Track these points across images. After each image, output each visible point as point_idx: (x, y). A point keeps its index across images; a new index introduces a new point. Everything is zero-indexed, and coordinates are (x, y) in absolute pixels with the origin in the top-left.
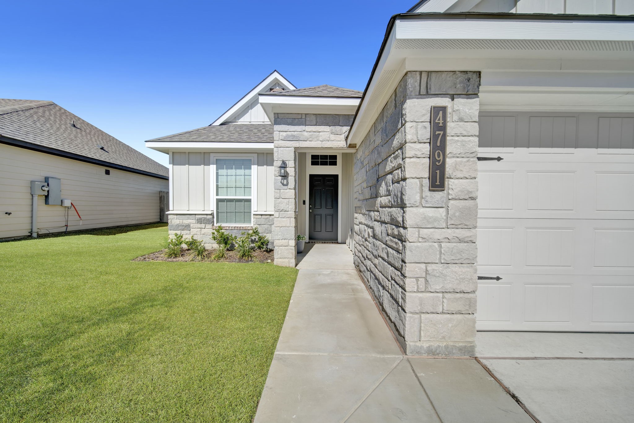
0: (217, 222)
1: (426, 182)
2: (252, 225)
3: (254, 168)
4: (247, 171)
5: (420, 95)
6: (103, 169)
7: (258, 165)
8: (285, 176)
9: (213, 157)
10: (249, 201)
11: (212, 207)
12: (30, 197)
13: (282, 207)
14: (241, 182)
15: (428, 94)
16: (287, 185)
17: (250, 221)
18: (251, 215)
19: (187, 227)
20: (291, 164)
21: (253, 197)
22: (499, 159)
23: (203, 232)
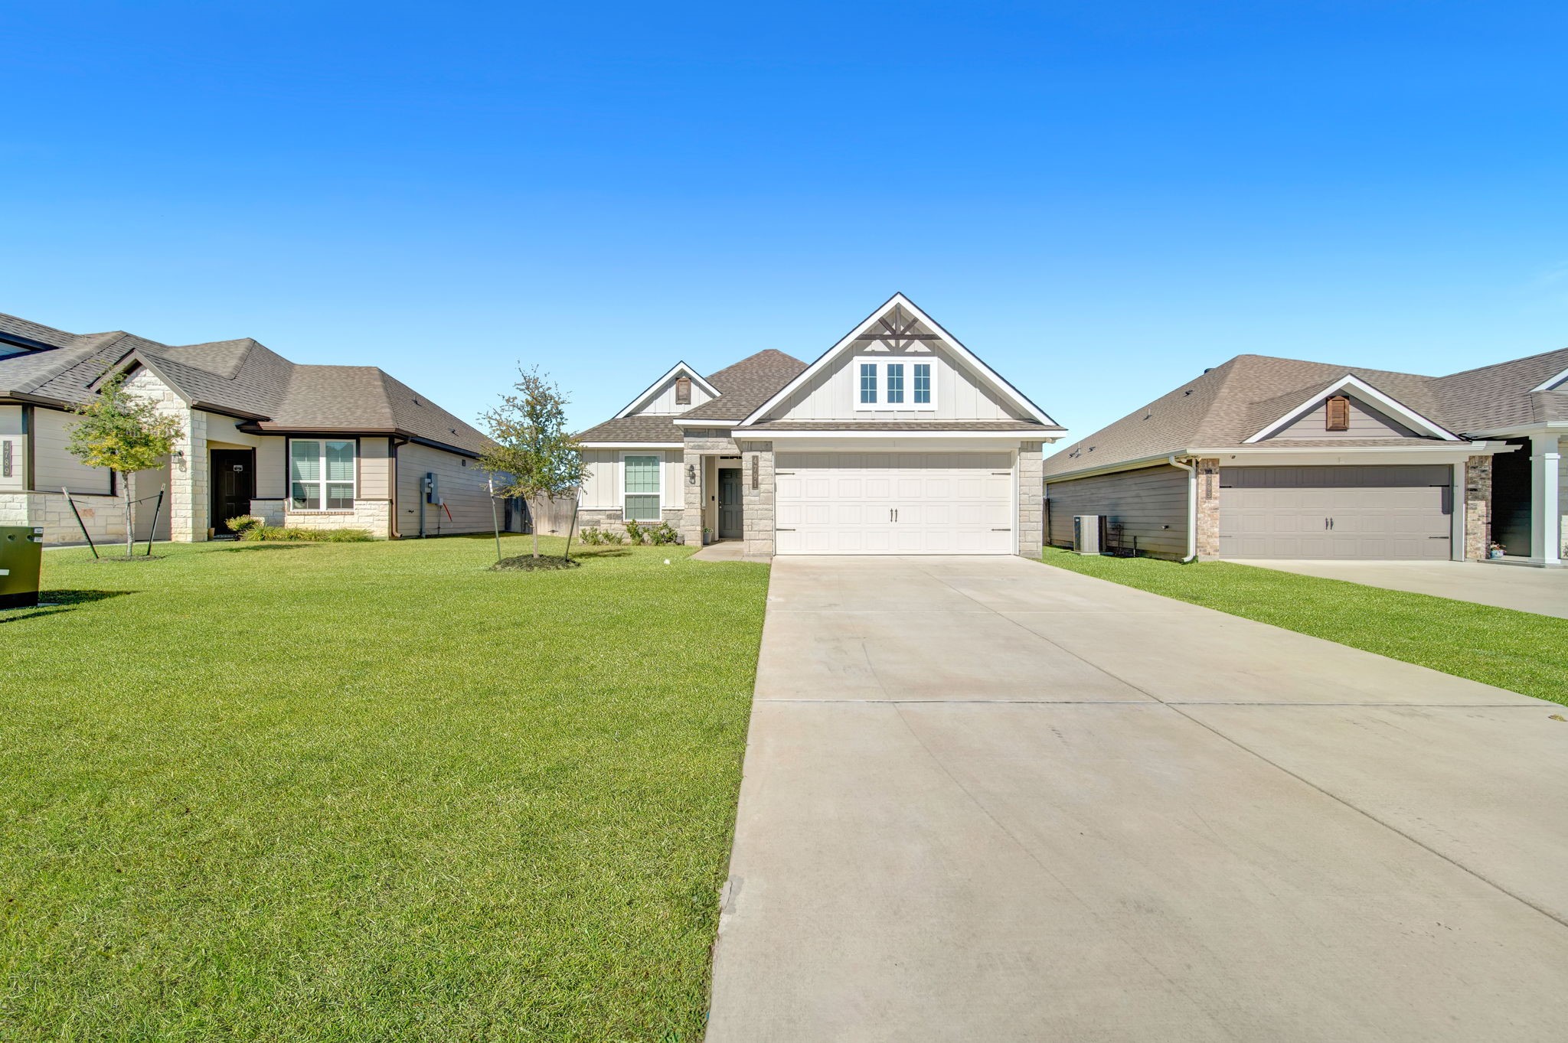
0: (626, 518)
1: (751, 486)
2: (661, 520)
3: (662, 464)
4: (655, 468)
5: (748, 451)
6: (459, 459)
7: (667, 462)
8: (693, 477)
9: (622, 455)
10: (658, 496)
11: (620, 503)
12: (419, 495)
13: (691, 500)
14: (648, 478)
15: (751, 450)
16: (694, 483)
17: (658, 517)
18: (659, 511)
19: (598, 522)
20: (697, 467)
21: (662, 493)
22: (793, 474)
23: (612, 527)
